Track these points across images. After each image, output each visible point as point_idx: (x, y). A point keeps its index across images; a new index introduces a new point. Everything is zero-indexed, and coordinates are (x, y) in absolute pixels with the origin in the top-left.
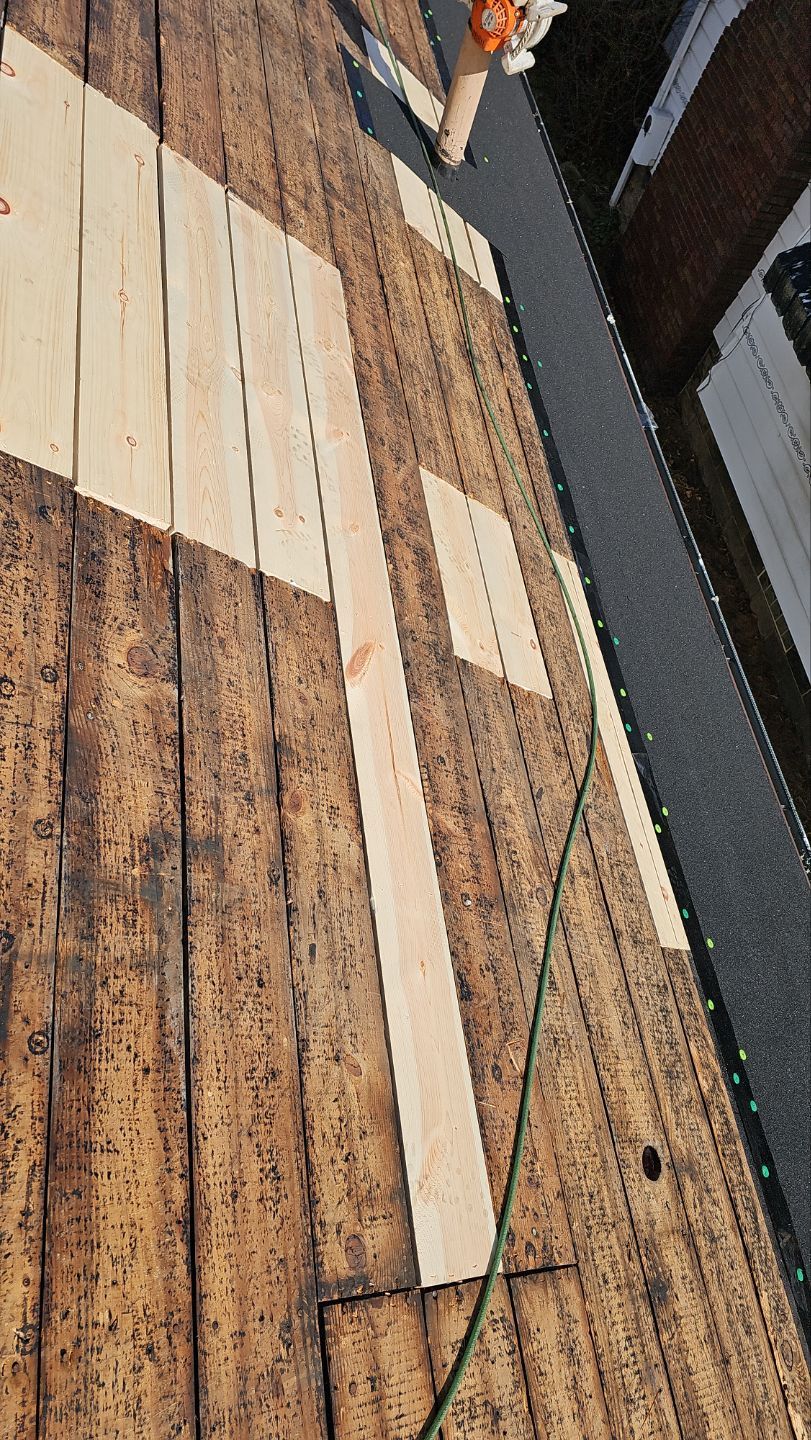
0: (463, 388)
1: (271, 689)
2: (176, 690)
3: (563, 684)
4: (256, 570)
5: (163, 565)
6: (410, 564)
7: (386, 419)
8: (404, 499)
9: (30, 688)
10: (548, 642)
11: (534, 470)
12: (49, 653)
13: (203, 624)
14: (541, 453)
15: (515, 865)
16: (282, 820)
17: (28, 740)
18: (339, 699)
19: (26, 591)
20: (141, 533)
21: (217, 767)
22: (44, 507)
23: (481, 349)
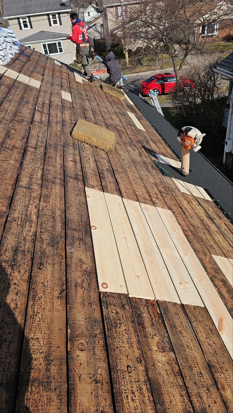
0: (213, 228)
1: (200, 344)
2: (174, 354)
4: (181, 304)
5: (157, 312)
6: (222, 286)
7: (197, 245)
8: (211, 266)
9: (135, 367)
12: (137, 353)
13: (173, 328)
16: (221, 396)
17: (140, 387)
18: (220, 341)
19: (126, 334)
20: (148, 303)
21: (194, 380)
22: (123, 305)
23: (213, 215)
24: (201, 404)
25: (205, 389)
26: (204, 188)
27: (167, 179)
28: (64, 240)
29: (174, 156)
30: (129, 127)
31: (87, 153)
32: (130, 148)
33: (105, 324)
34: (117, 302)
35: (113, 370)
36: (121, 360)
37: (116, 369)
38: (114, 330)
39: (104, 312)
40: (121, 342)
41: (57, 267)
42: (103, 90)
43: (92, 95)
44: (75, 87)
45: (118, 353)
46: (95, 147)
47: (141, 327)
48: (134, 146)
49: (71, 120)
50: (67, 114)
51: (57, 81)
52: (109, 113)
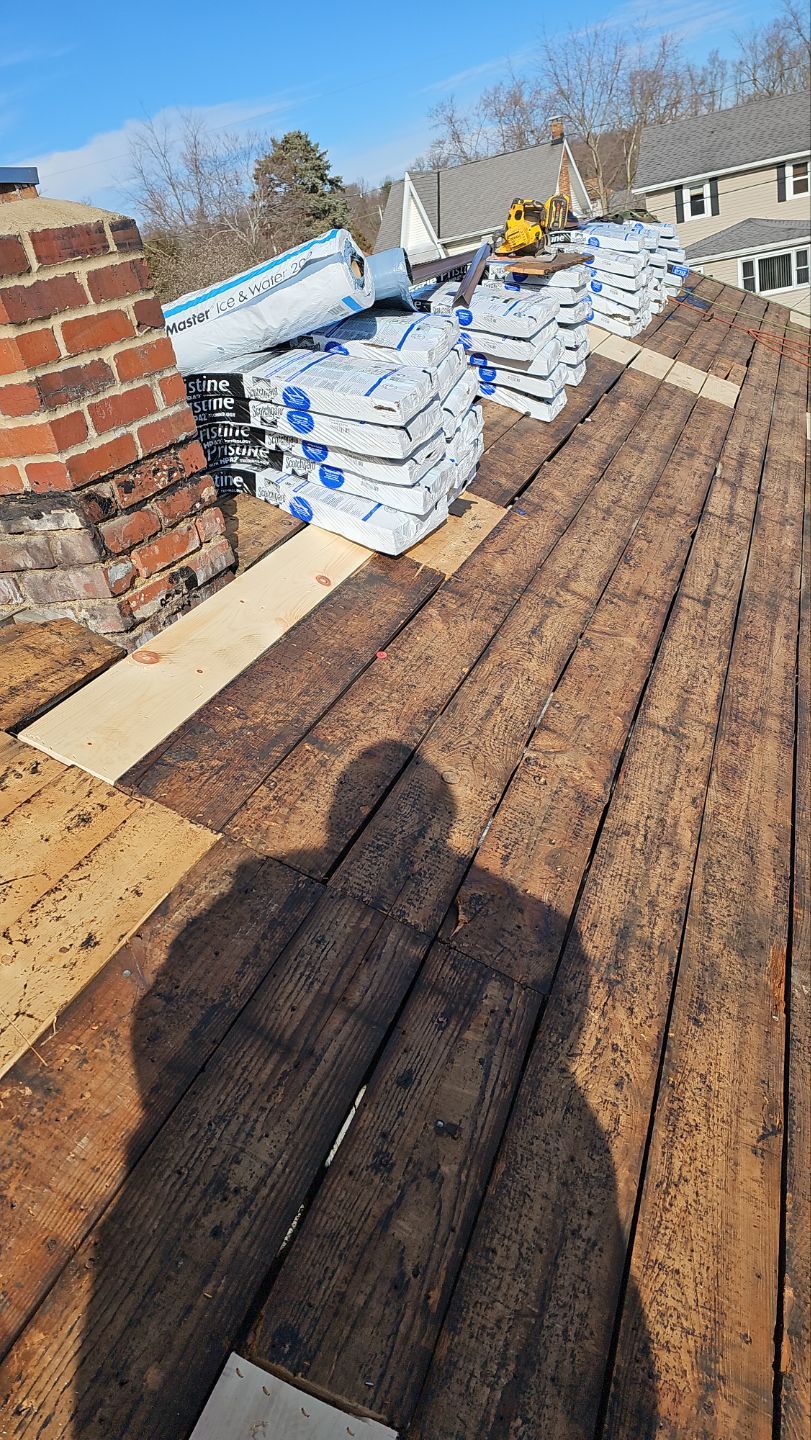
28: (784, 942)
41: (754, 1035)
51: (794, 381)
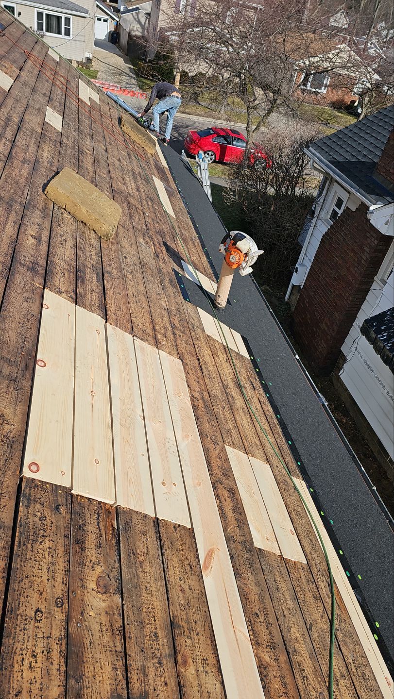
0: (239, 402)
1: (167, 588)
2: (121, 599)
3: (311, 553)
4: (155, 518)
5: (112, 525)
6: (227, 498)
7: (207, 424)
8: (220, 463)
9: (50, 613)
10: (299, 529)
11: (276, 436)
12: (60, 590)
13: (132, 555)
14: (278, 426)
15: (305, 679)
16: (178, 675)
17: (49, 647)
18: (200, 586)
19: (49, 555)
20: (102, 509)
21: (143, 645)
22: (58, 505)
23: (244, 382)
24: (143, 685)
25: (156, 661)
26: (242, 336)
27: (189, 308)
29: (211, 272)
30: (150, 204)
31: (65, 229)
32: (141, 240)
33: (17, 534)
34: (49, 498)
35: (9, 613)
36: (29, 598)
37: (15, 613)
38: (29, 546)
39: (20, 513)
40: (36, 567)
42: (122, 126)
43: (100, 130)
44: (73, 107)
45: (26, 586)
46: (82, 222)
47: (77, 548)
48: (151, 238)
49: (51, 164)
50: (46, 152)
51: (44, 87)
52: (123, 170)
